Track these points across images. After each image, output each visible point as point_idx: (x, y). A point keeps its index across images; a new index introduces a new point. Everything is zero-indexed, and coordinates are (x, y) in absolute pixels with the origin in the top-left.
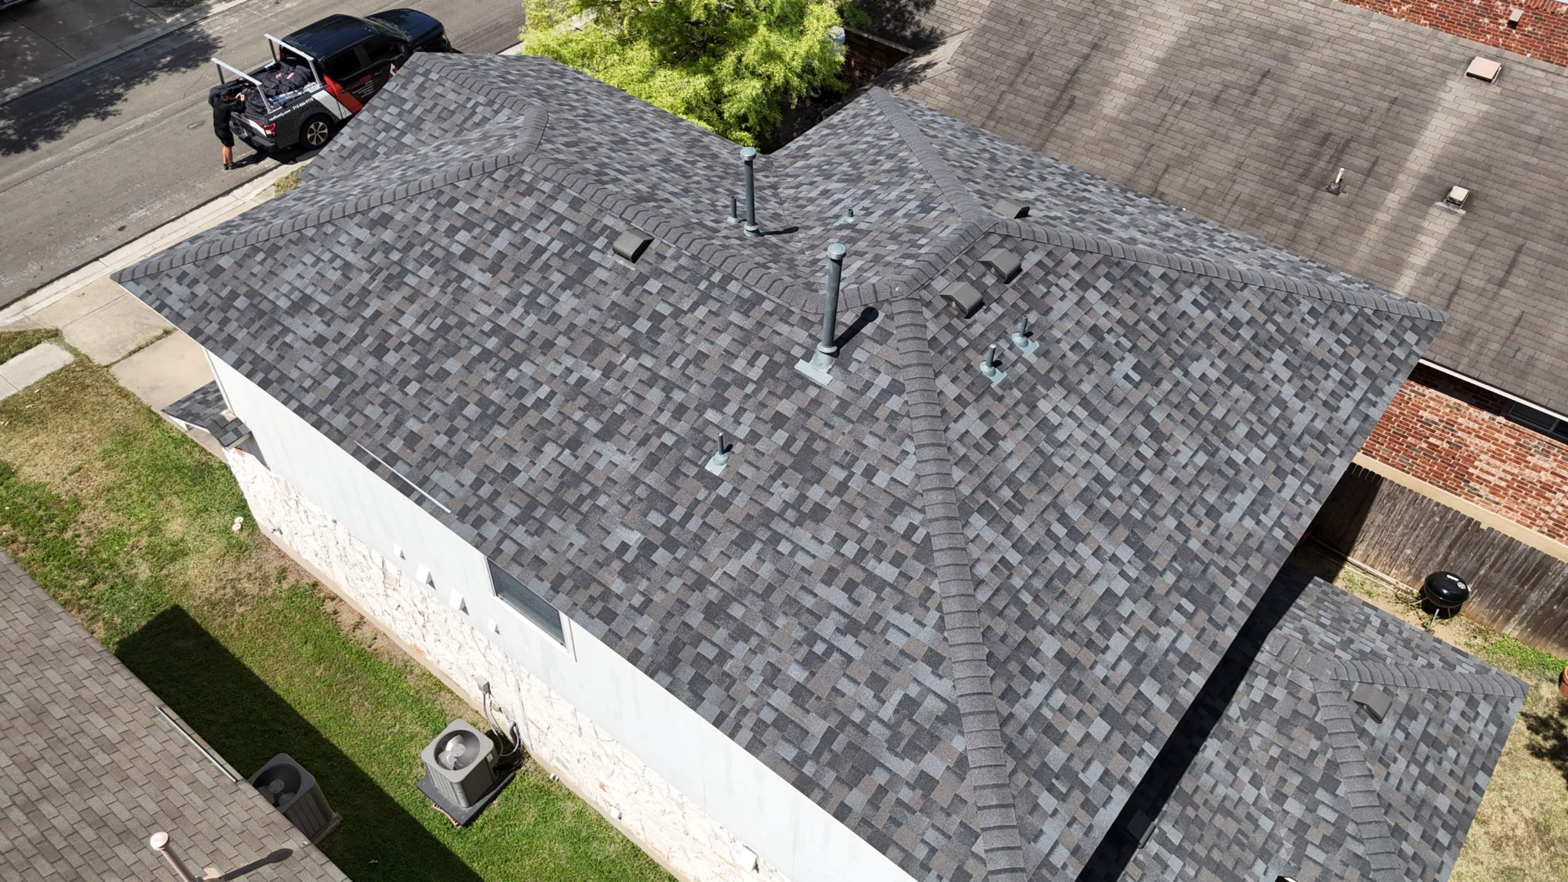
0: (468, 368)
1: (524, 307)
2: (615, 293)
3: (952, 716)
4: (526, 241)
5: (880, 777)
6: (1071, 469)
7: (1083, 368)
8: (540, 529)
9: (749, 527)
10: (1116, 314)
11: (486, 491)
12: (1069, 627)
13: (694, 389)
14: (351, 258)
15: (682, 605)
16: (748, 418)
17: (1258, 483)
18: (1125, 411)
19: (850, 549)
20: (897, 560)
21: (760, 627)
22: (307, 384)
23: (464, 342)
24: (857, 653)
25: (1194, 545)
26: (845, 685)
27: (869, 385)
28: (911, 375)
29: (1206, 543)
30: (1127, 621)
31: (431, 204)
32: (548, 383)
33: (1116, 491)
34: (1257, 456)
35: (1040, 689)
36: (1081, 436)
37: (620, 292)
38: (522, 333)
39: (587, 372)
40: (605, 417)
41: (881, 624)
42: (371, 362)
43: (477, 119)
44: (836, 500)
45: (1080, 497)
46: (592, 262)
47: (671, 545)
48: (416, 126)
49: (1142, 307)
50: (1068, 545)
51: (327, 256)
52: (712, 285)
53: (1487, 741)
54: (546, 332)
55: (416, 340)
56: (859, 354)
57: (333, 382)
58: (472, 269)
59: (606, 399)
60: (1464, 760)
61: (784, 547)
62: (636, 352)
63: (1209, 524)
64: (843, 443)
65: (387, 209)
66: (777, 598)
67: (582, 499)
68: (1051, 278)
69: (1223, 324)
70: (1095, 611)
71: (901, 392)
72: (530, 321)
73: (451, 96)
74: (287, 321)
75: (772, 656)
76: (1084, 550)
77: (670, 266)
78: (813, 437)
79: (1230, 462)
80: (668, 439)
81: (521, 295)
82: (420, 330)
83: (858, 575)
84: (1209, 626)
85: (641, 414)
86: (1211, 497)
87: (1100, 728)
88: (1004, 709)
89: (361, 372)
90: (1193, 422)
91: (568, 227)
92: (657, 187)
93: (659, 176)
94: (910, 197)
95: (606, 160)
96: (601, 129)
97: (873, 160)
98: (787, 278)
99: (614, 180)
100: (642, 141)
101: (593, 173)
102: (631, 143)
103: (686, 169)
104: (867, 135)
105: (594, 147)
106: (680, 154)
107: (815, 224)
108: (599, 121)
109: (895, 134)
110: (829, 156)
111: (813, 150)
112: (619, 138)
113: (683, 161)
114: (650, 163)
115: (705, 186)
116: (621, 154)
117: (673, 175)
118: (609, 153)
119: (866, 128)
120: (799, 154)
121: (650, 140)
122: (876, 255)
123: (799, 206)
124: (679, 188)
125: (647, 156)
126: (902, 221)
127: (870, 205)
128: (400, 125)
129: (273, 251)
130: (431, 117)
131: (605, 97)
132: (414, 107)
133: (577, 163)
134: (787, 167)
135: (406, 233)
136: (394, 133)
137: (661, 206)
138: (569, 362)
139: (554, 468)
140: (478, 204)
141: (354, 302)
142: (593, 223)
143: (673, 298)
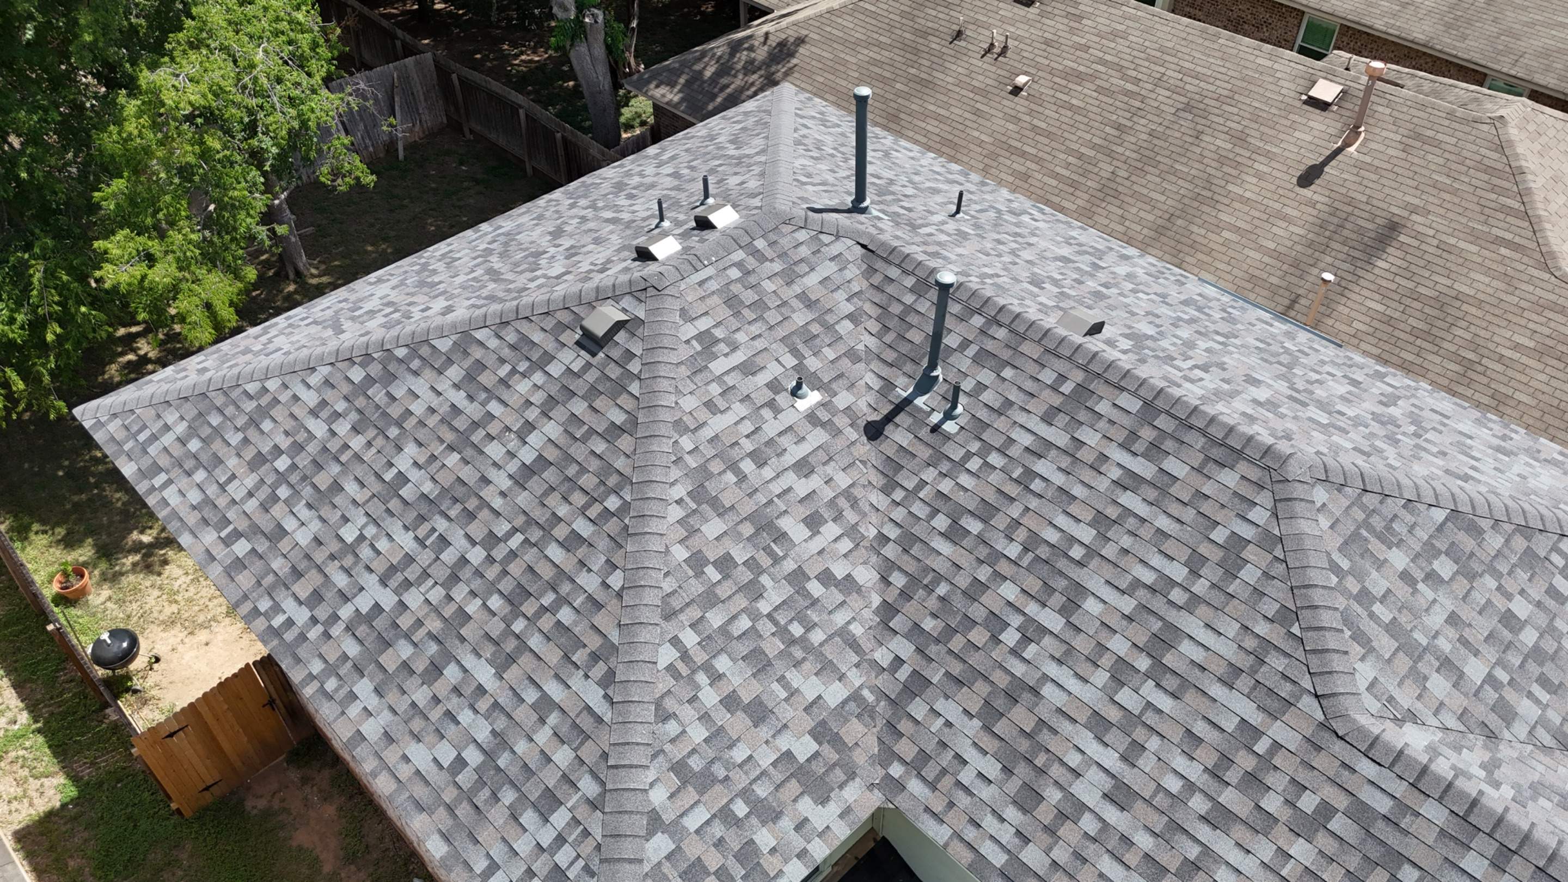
0: (1235, 335)
23: (1254, 350)
38: (1187, 331)
43: (1471, 757)
55: (1316, 372)
58: (1284, 390)
62: (1053, 279)
77: (1030, 303)
90: (512, 248)
91: (1176, 372)
92: (1069, 459)
93: (1074, 509)
94: (715, 389)
95: (1163, 522)
96: (1208, 703)
97: (726, 577)
98: (894, 272)
99: (1134, 435)
100: (1125, 696)
101: (1169, 445)
102: (1143, 663)
103: (1034, 585)
104: (705, 717)
105: (1195, 573)
106: (1052, 669)
107: (841, 421)
108: (1226, 760)
109: (662, 663)
110: (781, 680)
111: (804, 748)
112: (1168, 676)
113: (1044, 631)
114: (1095, 563)
115: (1000, 521)
116: (1148, 577)
117: (1052, 536)
118: (1165, 561)
119: (696, 763)
120: (831, 755)
121: (1113, 714)
122: (789, 284)
123: (854, 503)
124: (1037, 481)
125: (1105, 602)
126: (741, 337)
127: (767, 413)
133: (1199, 470)
134: (857, 696)
135: (1407, 452)
137: (1056, 386)
138: (1125, 300)
139: (1111, 264)
140: (1318, 435)
141: (1427, 426)
142: (1141, 361)
143: (1021, 288)
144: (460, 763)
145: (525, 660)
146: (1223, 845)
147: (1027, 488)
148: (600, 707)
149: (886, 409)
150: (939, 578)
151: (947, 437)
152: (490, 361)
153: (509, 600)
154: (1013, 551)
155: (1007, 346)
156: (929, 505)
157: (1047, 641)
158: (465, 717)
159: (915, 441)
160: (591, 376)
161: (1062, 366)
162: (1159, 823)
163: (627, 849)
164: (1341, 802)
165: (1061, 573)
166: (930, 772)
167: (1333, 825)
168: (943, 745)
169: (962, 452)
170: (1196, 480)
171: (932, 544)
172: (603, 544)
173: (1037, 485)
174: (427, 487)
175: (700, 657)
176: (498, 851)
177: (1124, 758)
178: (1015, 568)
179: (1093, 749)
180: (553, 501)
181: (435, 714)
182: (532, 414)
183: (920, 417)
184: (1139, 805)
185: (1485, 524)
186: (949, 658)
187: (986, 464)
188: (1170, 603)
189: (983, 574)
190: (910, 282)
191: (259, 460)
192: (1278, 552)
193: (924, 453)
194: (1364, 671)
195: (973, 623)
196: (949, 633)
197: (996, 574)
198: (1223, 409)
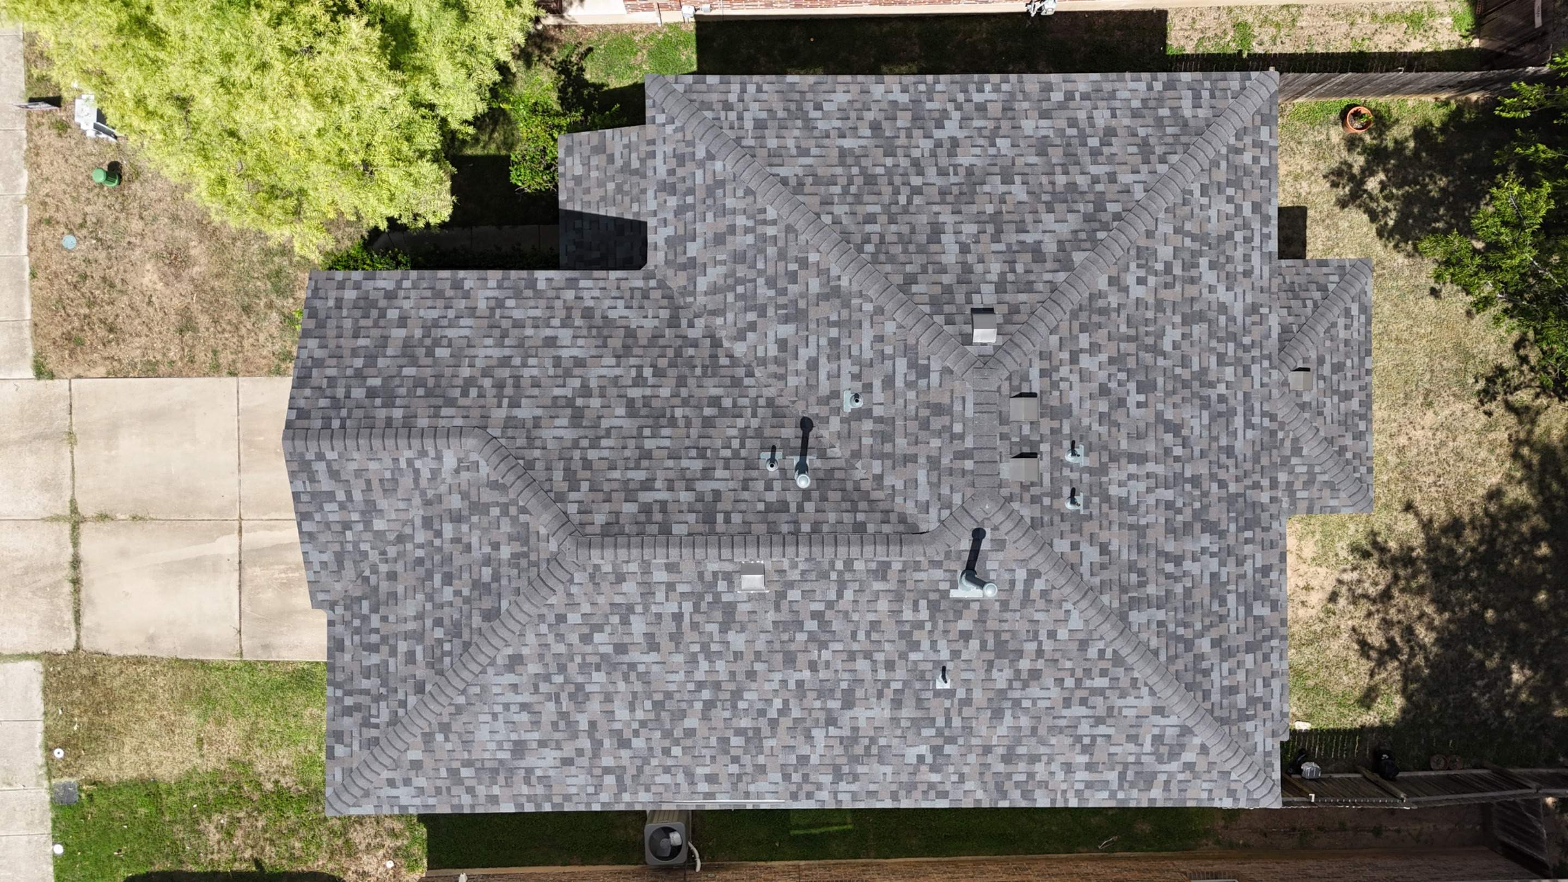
0: (705, 717)
1: (705, 659)
2: (769, 615)
3: (1185, 731)
4: (659, 616)
5: (1162, 778)
6: (1151, 518)
7: (1114, 430)
8: (856, 778)
9: (995, 705)
10: (1104, 357)
11: (796, 777)
12: (1207, 621)
13: (887, 646)
14: (520, 699)
15: (987, 766)
16: (942, 644)
17: (1240, 396)
18: (1151, 434)
19: (1069, 683)
20: (1104, 673)
21: (1043, 750)
22: (591, 790)
23: (684, 705)
24: (1111, 731)
25: (1233, 488)
26: (1113, 750)
27: (1012, 583)
28: (1038, 562)
29: (1237, 479)
30: (1228, 583)
31: (544, 628)
32: (776, 696)
33: (1179, 504)
34: (1229, 371)
35: (1215, 675)
36: (1142, 486)
37: (772, 612)
38: (723, 676)
40: (838, 695)
41: (1116, 711)
42: (625, 754)
43: (425, 474)
44: (1041, 661)
45: (1168, 531)
46: (730, 603)
47: (952, 740)
48: (370, 509)
49: (1114, 330)
50: (1178, 573)
51: (498, 709)
52: (840, 573)
53: (1363, 331)
54: (741, 667)
55: (643, 724)
56: (990, 565)
57: (610, 780)
58: (634, 656)
59: (828, 685)
60: (1356, 360)
61: (1026, 704)
62: (823, 645)
63: (1231, 462)
64: (1022, 627)
65: (510, 651)
66: (1042, 731)
67: (868, 748)
68: (1055, 377)
69: (1162, 279)
70: (1213, 596)
71: (1039, 575)
72: (720, 665)
73: (373, 466)
74: (523, 764)
75: (1062, 759)
76: (1188, 565)
77: (795, 575)
78: (997, 634)
79: (1222, 399)
80: (897, 686)
81: (694, 655)
82: (640, 715)
83: (1084, 693)
84: (1263, 535)
85: (863, 680)
86: (1224, 442)
87: (1249, 659)
88: (1207, 705)
89: (625, 762)
90: (1187, 394)
91: (681, 588)
92: (687, 477)
93: (665, 452)
94: (888, 350)
95: (616, 474)
96: (539, 404)
97: (787, 272)
98: (886, 529)
99: (664, 511)
100: (577, 383)
101: (642, 518)
102: (579, 402)
103: (655, 403)
104: (734, 212)
105: (584, 459)
106: (618, 371)
107: (823, 411)
108: (517, 386)
109: (769, 208)
110: (724, 263)
111: (693, 249)
112: (564, 404)
113: (635, 384)
114: (635, 433)
115: (697, 422)
116: (604, 442)
117: (665, 432)
118: (601, 456)
119: (719, 192)
120: (682, 259)
121: (577, 371)
122: (928, 457)
123: (775, 376)
124: (695, 455)
125: (616, 417)
126: (911, 395)
127: (856, 369)
128: (355, 517)
129: (445, 728)
130: (377, 495)
131: (451, 314)
132: (349, 494)
133: (618, 514)
134: (693, 294)
135: (548, 658)
136: (360, 527)
137: (727, 515)
138: (777, 676)
139: (831, 742)
140: (586, 608)
141: (562, 725)
142: (701, 575)
143: (818, 596)
144: (818, 107)
145: (835, 161)
146: (497, 353)
147: (697, 448)
148: (775, 170)
149: (811, 442)
150: (704, 374)
151: (763, 449)
152: (1036, 267)
153: (875, 176)
154: (679, 412)
155: (774, 522)
156: (740, 407)
157: (629, 382)
158: (838, 124)
159: (779, 435)
160: (960, 298)
161: (733, 529)
162: (528, 343)
163: (709, 136)
164: (462, 401)
165: (647, 417)
166: (638, 294)
167: (459, 390)
168: (641, 307)
169: (748, 445)
170: (614, 506)
171: (722, 389)
172: (853, 228)
173: (693, 453)
174: (987, 188)
175: (760, 229)
176: (764, 96)
177: (559, 357)
178: (670, 405)
179: (576, 352)
180: (905, 229)
181: (853, 115)
182: (971, 259)
183: (788, 451)
184: (540, 343)
185: (485, 626)
186: (668, 343)
187: (729, 447)
188: (586, 437)
189: (684, 392)
190: (871, 528)
191: (1110, 133)
192: (552, 495)
193: (768, 432)
194: (484, 469)
195: (670, 366)
196: (678, 354)
197: (678, 395)
198: (633, 567)
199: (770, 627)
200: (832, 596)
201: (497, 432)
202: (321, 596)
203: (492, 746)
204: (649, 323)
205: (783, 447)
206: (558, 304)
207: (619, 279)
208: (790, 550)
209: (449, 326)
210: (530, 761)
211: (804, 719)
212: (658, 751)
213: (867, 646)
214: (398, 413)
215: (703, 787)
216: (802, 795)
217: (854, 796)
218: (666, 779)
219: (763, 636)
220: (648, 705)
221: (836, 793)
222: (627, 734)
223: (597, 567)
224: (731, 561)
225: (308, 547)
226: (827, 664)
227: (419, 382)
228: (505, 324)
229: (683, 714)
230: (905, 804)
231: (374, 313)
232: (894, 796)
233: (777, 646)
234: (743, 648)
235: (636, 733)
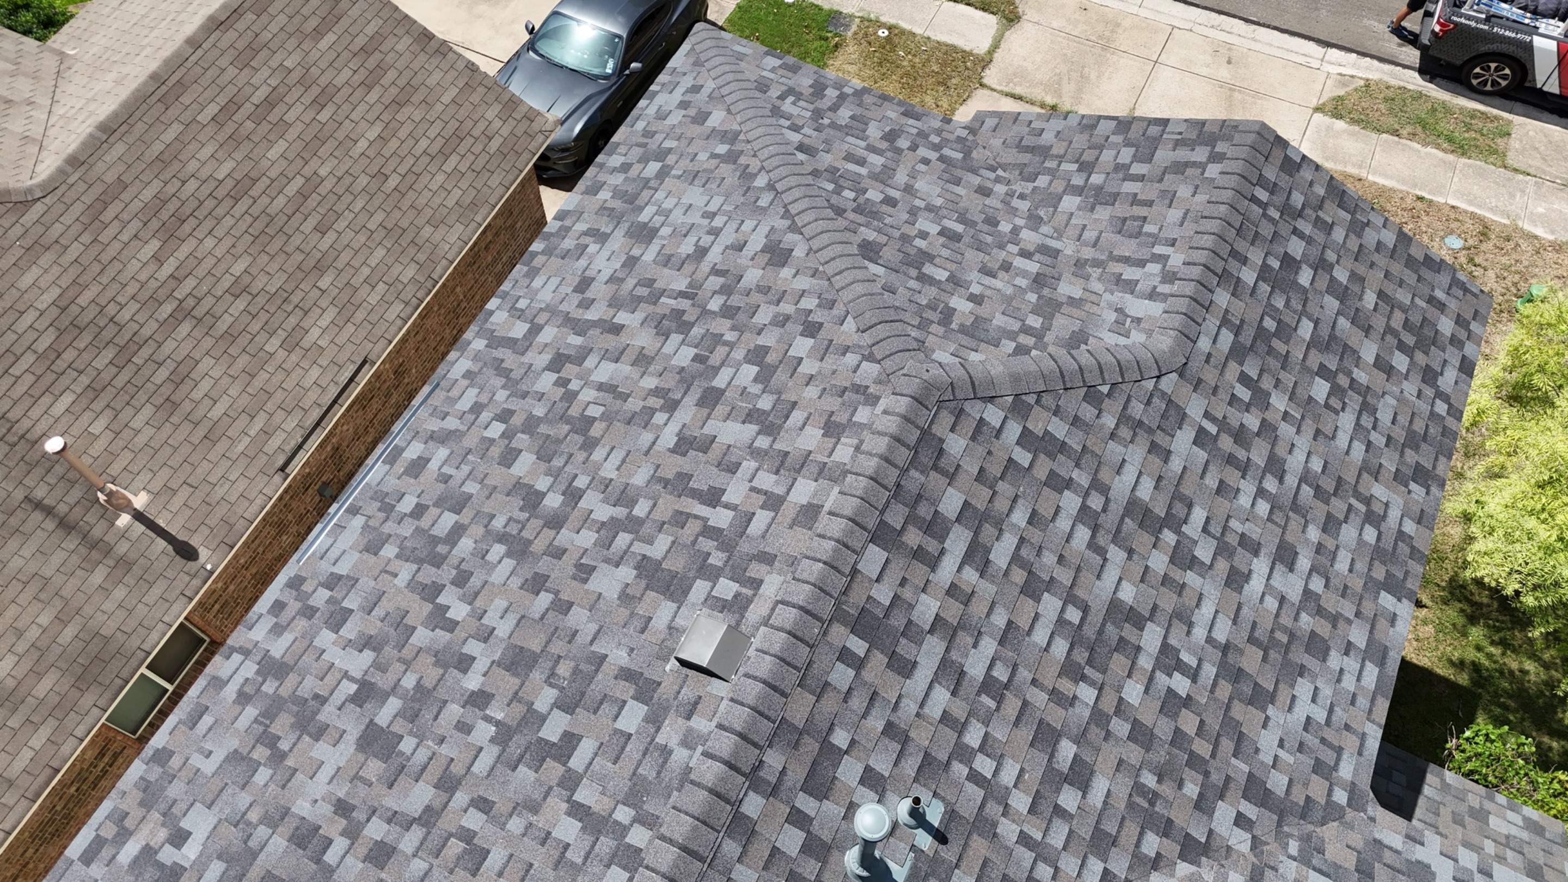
0: (516, 488)
1: (612, 518)
2: (623, 653)
4: (733, 469)
8: (243, 698)
11: (322, 595)
13: (419, 866)
14: (717, 250)
22: (522, 303)
23: (558, 462)
31: (809, 303)
32: (472, 614)
37: (624, 661)
38: (564, 537)
39: (481, 665)
40: (399, 727)
42: (543, 360)
43: (1130, 273)
46: (686, 592)
48: (1101, 197)
51: (718, 222)
52: (624, 830)
54: (561, 571)
55: (570, 397)
57: (519, 330)
58: (686, 414)
59: (427, 715)
62: (504, 735)
65: (799, 252)
67: (271, 741)
72: (587, 538)
73: (1174, 214)
74: (619, 233)
77: (670, 734)
80: (335, 852)
81: (632, 503)
82: (588, 395)
85: (390, 786)
89: (529, 356)
91: (762, 519)
92: (961, 633)
93: (1024, 623)
95: (1020, 517)
96: (1188, 473)
99: (919, 554)
100: (1204, 552)
101: (924, 511)
102: (1169, 537)
103: (1119, 663)
105: (1069, 484)
106: (1199, 633)
108: (1231, 460)
112: (1174, 511)
113: (1165, 648)
114: (1080, 592)
115: (1056, 716)
116: (1083, 534)
117: (1060, 647)
118: (1063, 514)
121: (1222, 566)
124: (995, 673)
125: (1120, 579)
128: (1096, 179)
129: (731, 158)
130: (1121, 209)
131: (1378, 439)
132: (1141, 178)
133: (951, 477)
134: (1304, 859)
135: (756, 298)
136: (1078, 180)
137: (858, 664)
138: (503, 629)
139: (330, 679)
140: (807, 367)
141: (643, 291)
142: (767, 559)
143: (603, 764)
146: (1295, 462)
147: (1007, 686)
150: (1139, 788)
151: (951, 815)
154: (1087, 694)
155: (796, 746)
156: (1050, 821)
157: (1172, 641)
159: (964, 864)
161: (824, 658)
162: (1295, 519)
164: (1233, 369)
165: (1101, 632)
166: (1328, 756)
167: (1254, 374)
168: (1301, 747)
169: (971, 788)
170: (964, 479)
171: (1099, 805)
173: (1001, 674)
177: (1256, 553)
178: (1106, 688)
179: (1256, 585)
184: (1289, 538)
185: (856, 239)
186: (1219, 755)
187: (982, 749)
188: (1104, 510)
189: (1121, 728)
192: (1031, 399)
193: (979, 846)
194: (1111, 339)
195: (1177, 731)
196: (1194, 761)
197: (1118, 712)
198: (843, 453)
199: (597, 648)
200: (585, 795)
201: (1169, 383)
202: (990, 123)
203: (669, 204)
204: (1267, 742)
205: (935, 860)
206: (1348, 609)
207: (1363, 737)
208: (725, 744)
209: (1358, 423)
210: (618, 241)
211: (401, 646)
212: (514, 404)
213: (446, 823)
214: (1248, 276)
215: (414, 451)
216: (289, 597)
217: (219, 683)
218: (465, 404)
219: (593, 627)
220: (594, 411)
221: (246, 653)
222: (570, 370)
223: (873, 400)
224: (766, 622)
225: (1073, 121)
226: (464, 728)
227: (1285, 331)
228: (1338, 506)
229: (544, 456)
230: (136, 769)
231: (1410, 340)
232: (163, 756)
233: (557, 647)
234: (591, 586)
235: (562, 382)
